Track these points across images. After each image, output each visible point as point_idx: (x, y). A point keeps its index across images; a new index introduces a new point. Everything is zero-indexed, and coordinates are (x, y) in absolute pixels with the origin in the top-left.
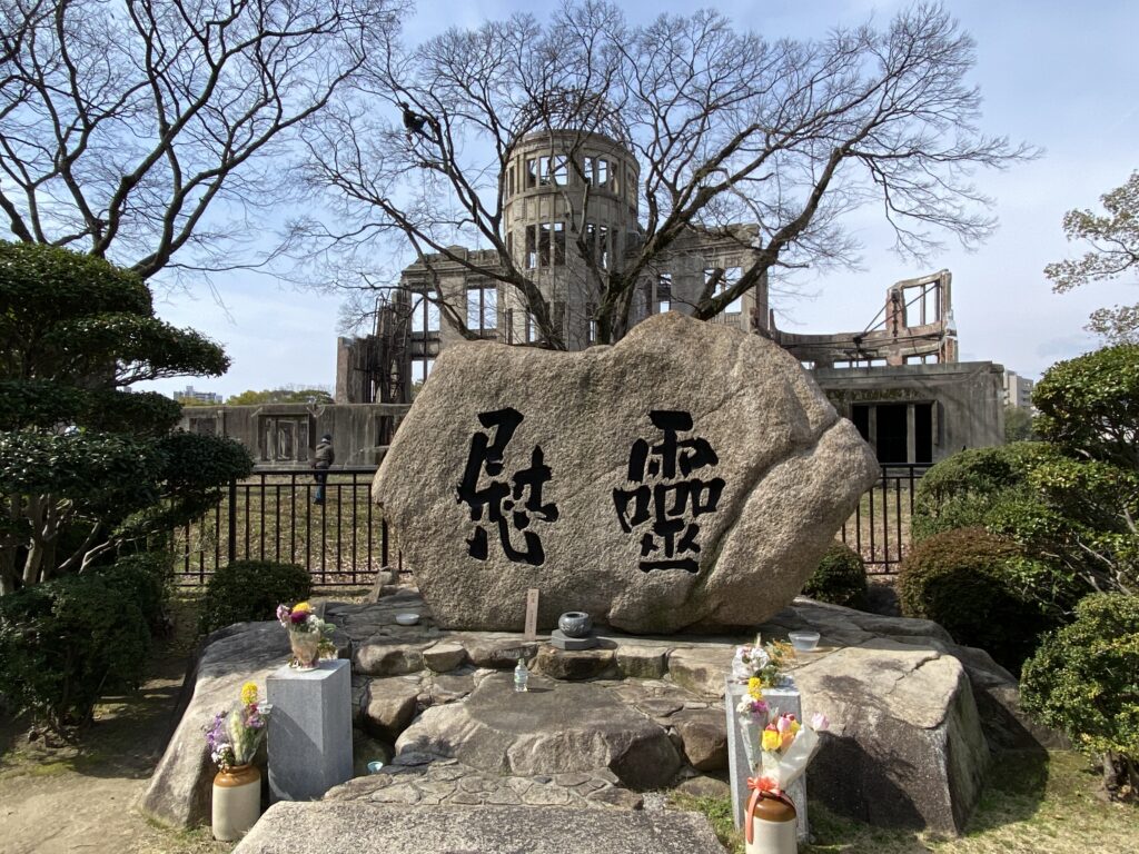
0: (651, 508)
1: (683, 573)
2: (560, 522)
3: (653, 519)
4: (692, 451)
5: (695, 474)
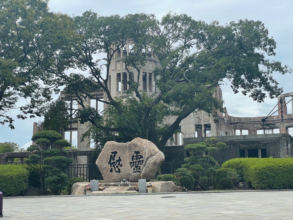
0: (135, 164)
1: (139, 173)
2: (123, 167)
3: (135, 166)
4: (140, 157)
5: (140, 160)
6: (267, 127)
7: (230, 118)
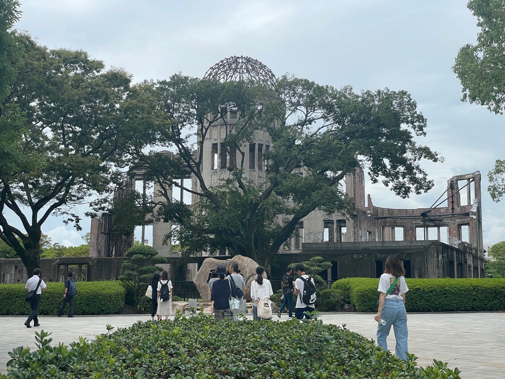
6: (431, 224)
7: (376, 210)
